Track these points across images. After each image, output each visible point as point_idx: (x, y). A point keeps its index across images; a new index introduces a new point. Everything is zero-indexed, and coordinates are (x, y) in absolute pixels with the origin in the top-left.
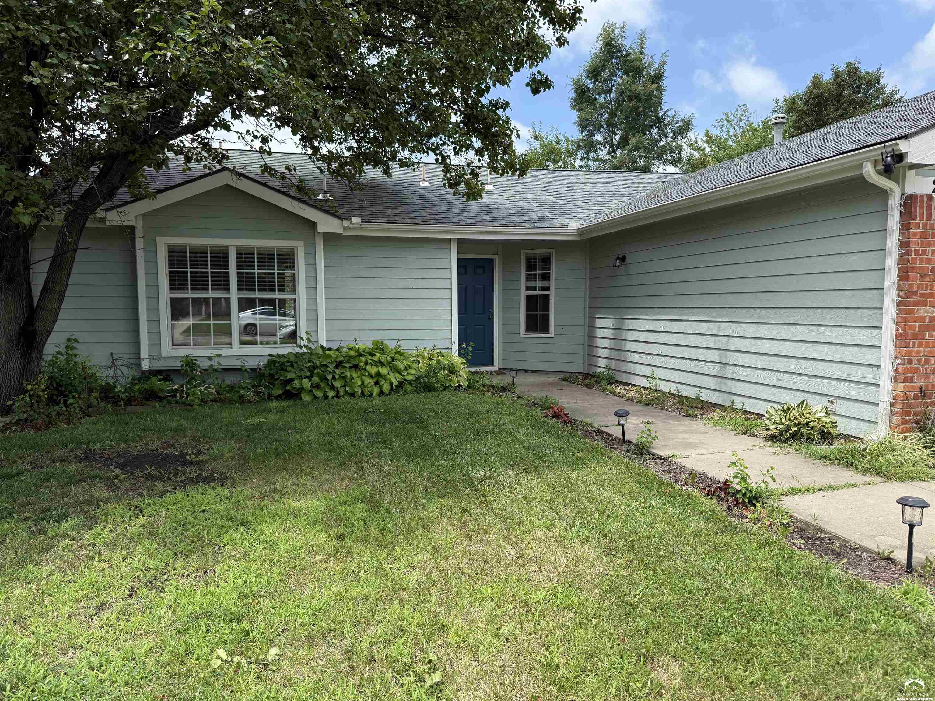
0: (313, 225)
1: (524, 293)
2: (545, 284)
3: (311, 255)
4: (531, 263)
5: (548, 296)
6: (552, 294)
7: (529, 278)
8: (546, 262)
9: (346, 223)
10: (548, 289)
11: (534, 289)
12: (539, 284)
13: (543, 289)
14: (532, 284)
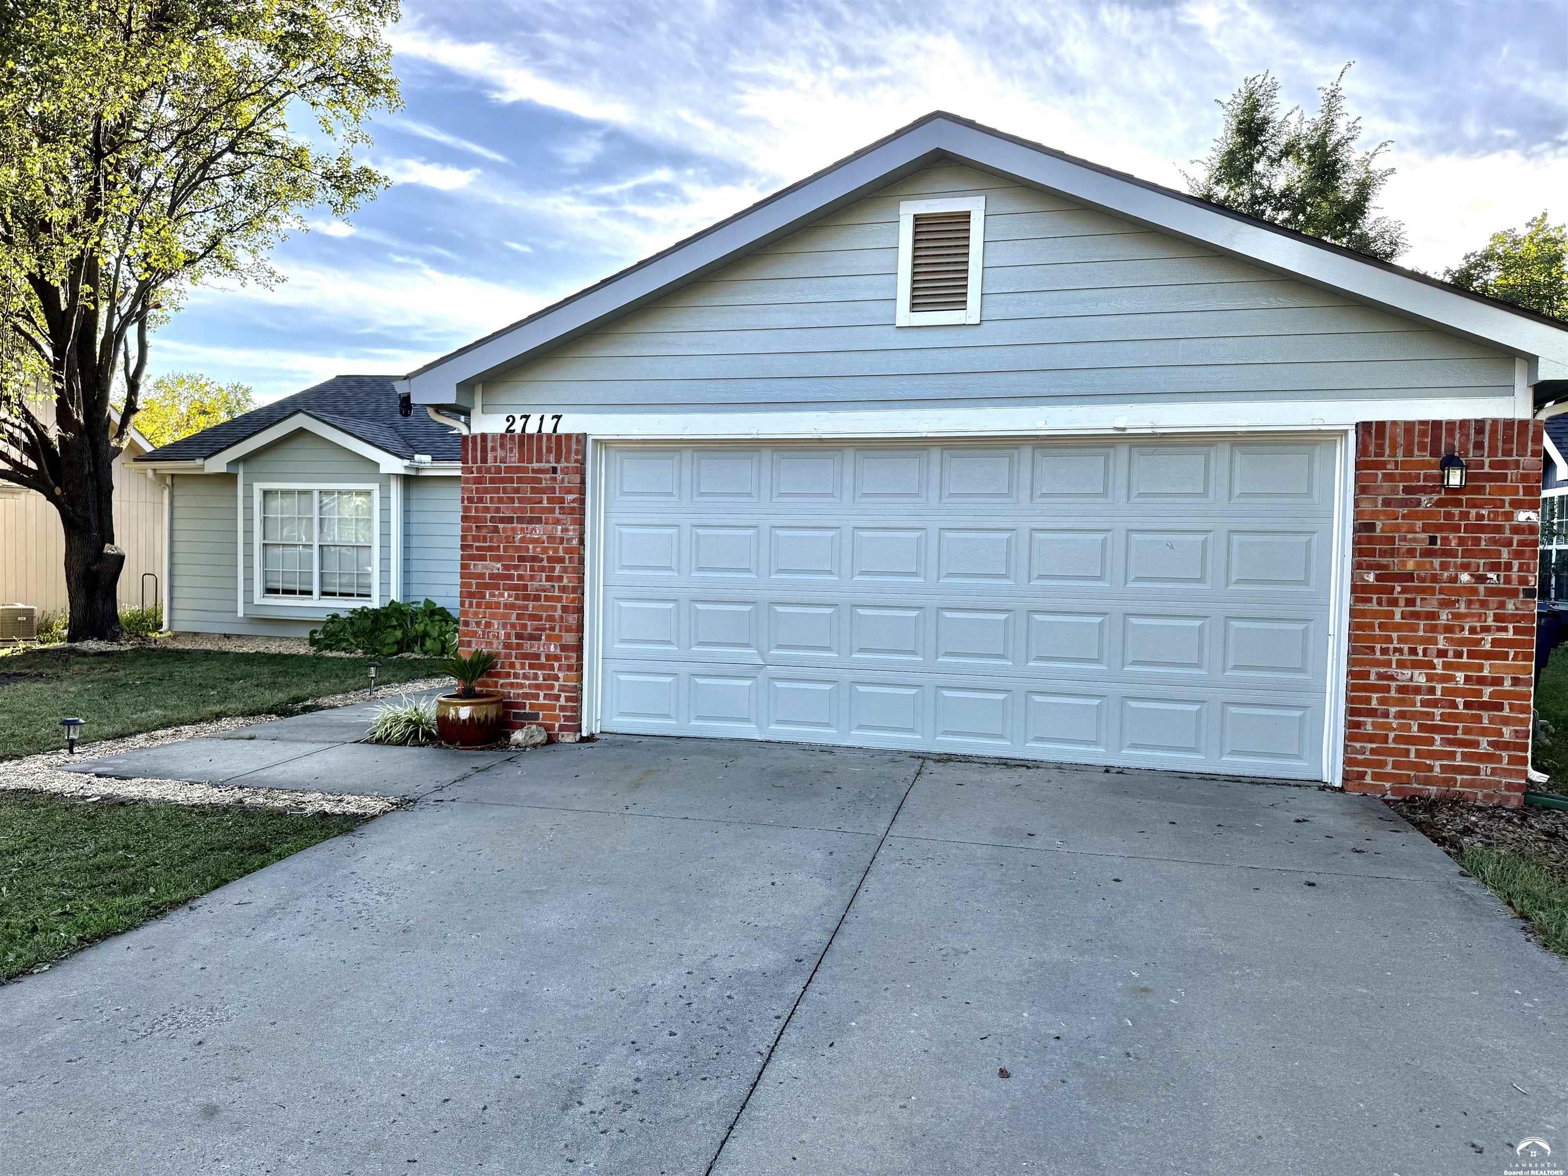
0: (377, 465)
3: (385, 498)
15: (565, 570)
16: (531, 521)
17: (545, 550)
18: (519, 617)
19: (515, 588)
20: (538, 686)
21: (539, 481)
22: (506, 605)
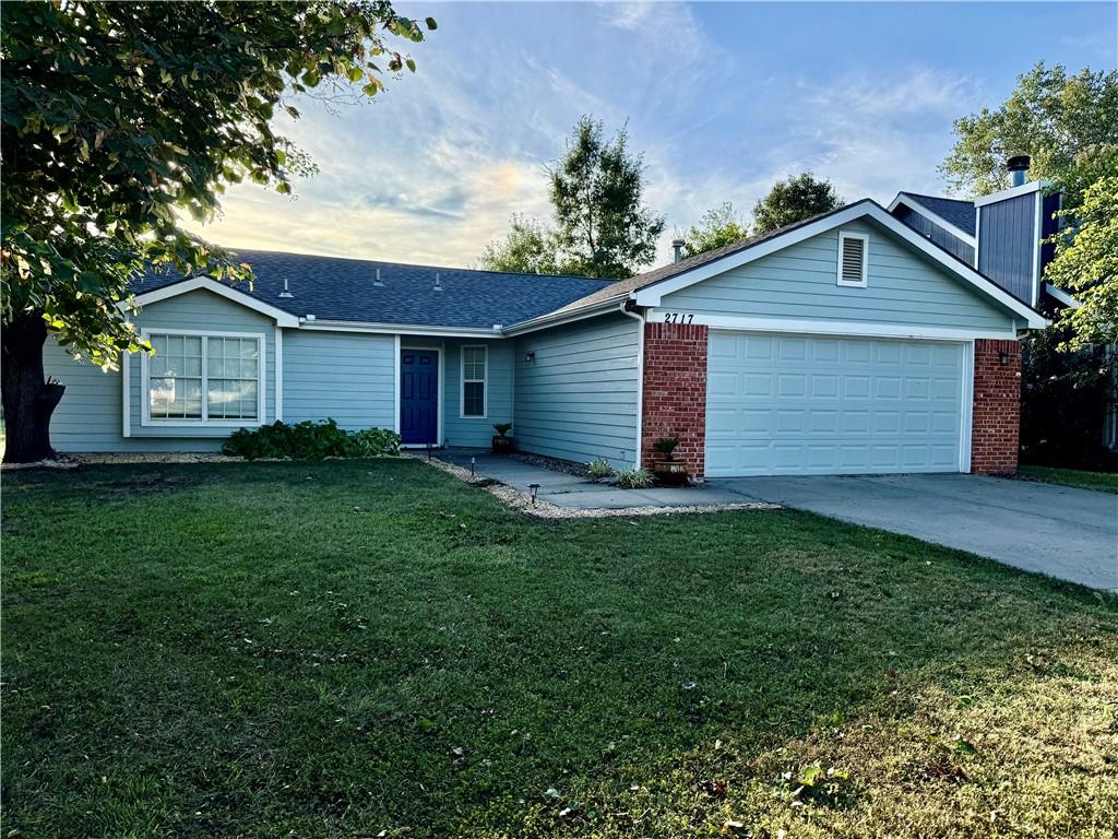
0: (274, 321)
1: (462, 381)
2: (480, 373)
3: (271, 344)
4: (469, 356)
5: (482, 384)
6: (486, 382)
7: (467, 368)
8: (482, 355)
9: (302, 320)
10: (482, 377)
11: (471, 377)
12: (475, 373)
13: (479, 377)
14: (469, 373)
15: (700, 395)
16: (684, 369)
17: (690, 385)
18: (677, 419)
19: (676, 404)
20: (686, 455)
21: (687, 349)
22: (670, 414)
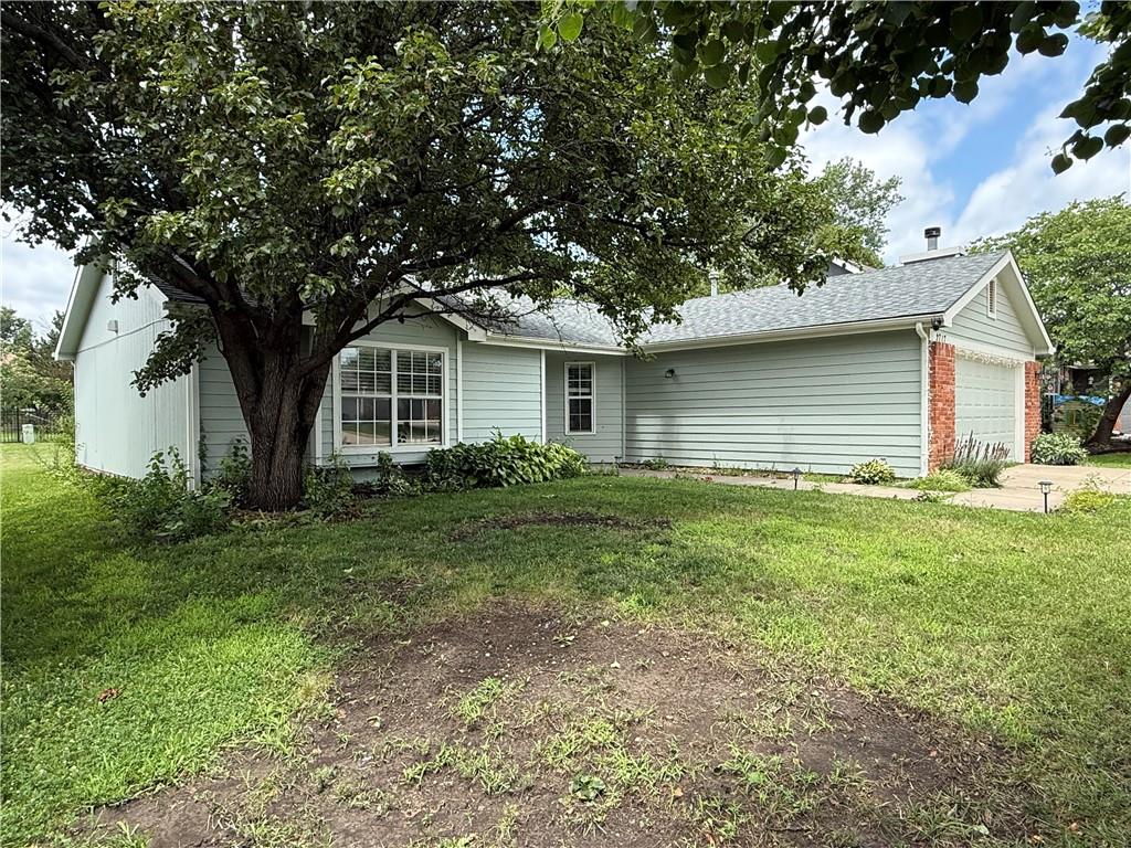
1: (567, 398)
2: (586, 390)
3: (454, 359)
4: (573, 372)
5: (590, 400)
6: (593, 398)
7: (573, 385)
8: (587, 372)
9: (489, 334)
10: (590, 394)
11: (577, 394)
12: (580, 390)
13: (583, 394)
14: (574, 390)
